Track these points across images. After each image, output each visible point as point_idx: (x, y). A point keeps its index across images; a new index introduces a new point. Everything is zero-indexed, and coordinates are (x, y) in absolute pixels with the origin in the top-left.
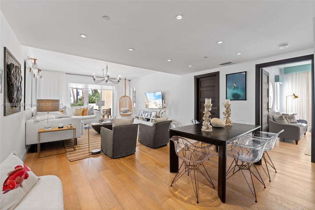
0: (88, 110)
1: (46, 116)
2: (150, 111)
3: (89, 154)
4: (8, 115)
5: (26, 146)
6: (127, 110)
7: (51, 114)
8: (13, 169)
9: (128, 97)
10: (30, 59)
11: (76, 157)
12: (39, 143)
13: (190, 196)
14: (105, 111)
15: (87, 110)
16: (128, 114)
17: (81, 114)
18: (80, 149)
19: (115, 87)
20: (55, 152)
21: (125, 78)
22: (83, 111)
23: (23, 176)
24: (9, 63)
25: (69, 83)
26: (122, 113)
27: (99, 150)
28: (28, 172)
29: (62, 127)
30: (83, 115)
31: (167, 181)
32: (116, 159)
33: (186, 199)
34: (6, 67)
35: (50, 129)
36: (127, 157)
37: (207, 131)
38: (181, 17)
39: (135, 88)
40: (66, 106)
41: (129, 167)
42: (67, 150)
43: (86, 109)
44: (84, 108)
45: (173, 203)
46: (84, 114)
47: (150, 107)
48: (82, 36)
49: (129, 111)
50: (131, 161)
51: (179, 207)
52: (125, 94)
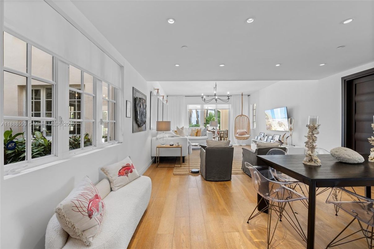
0: (201, 131)
1: (162, 135)
2: (273, 134)
3: (189, 172)
4: (135, 132)
5: (152, 157)
6: (244, 132)
7: (165, 133)
8: (125, 165)
9: (245, 116)
10: (155, 89)
11: (179, 172)
12: (157, 156)
13: (263, 240)
14: (222, 132)
16: (244, 137)
17: (195, 134)
18: (185, 167)
19: (231, 105)
20: (168, 165)
21: (242, 93)
22: (197, 131)
23: (130, 171)
24: (136, 97)
25: (188, 105)
26: (237, 135)
27: (197, 170)
28: (133, 169)
29: (173, 145)
31: (246, 216)
32: (208, 182)
33: (256, 241)
34: (134, 100)
35: (165, 145)
36: (219, 182)
37: (309, 164)
38: (252, 20)
39: (255, 105)
40: (183, 127)
41: (216, 191)
42: (176, 165)
44: (198, 129)
45: (237, 237)
46: (197, 135)
47: (273, 129)
48: (176, 65)
49: (246, 133)
50: (221, 187)
51: (241, 243)
52: (242, 113)
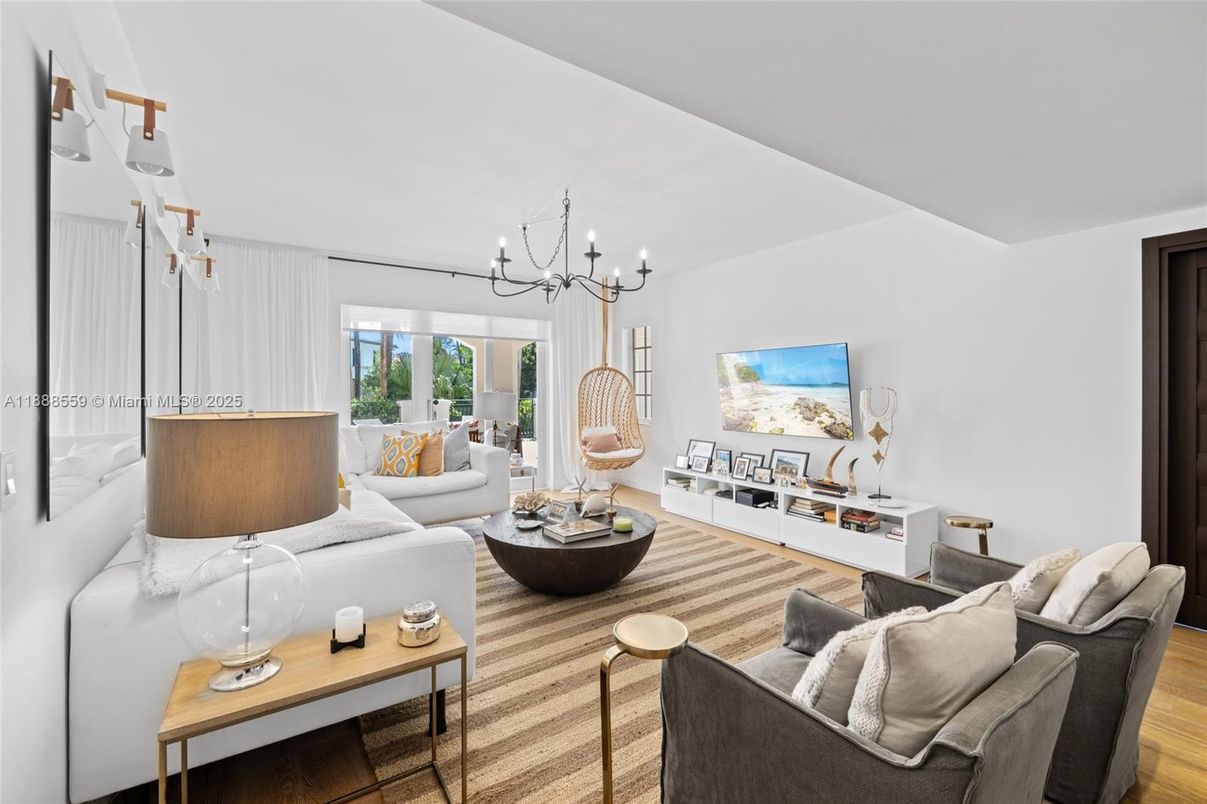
0: (443, 444)
6: (612, 435)
9: (616, 371)
15: (440, 441)
16: (624, 460)
17: (410, 466)
22: (419, 447)
25: (342, 306)
26: (591, 453)
29: (360, 641)
30: (420, 473)
43: (435, 440)
44: (427, 435)
46: (428, 465)
49: (619, 439)
52: (605, 359)
